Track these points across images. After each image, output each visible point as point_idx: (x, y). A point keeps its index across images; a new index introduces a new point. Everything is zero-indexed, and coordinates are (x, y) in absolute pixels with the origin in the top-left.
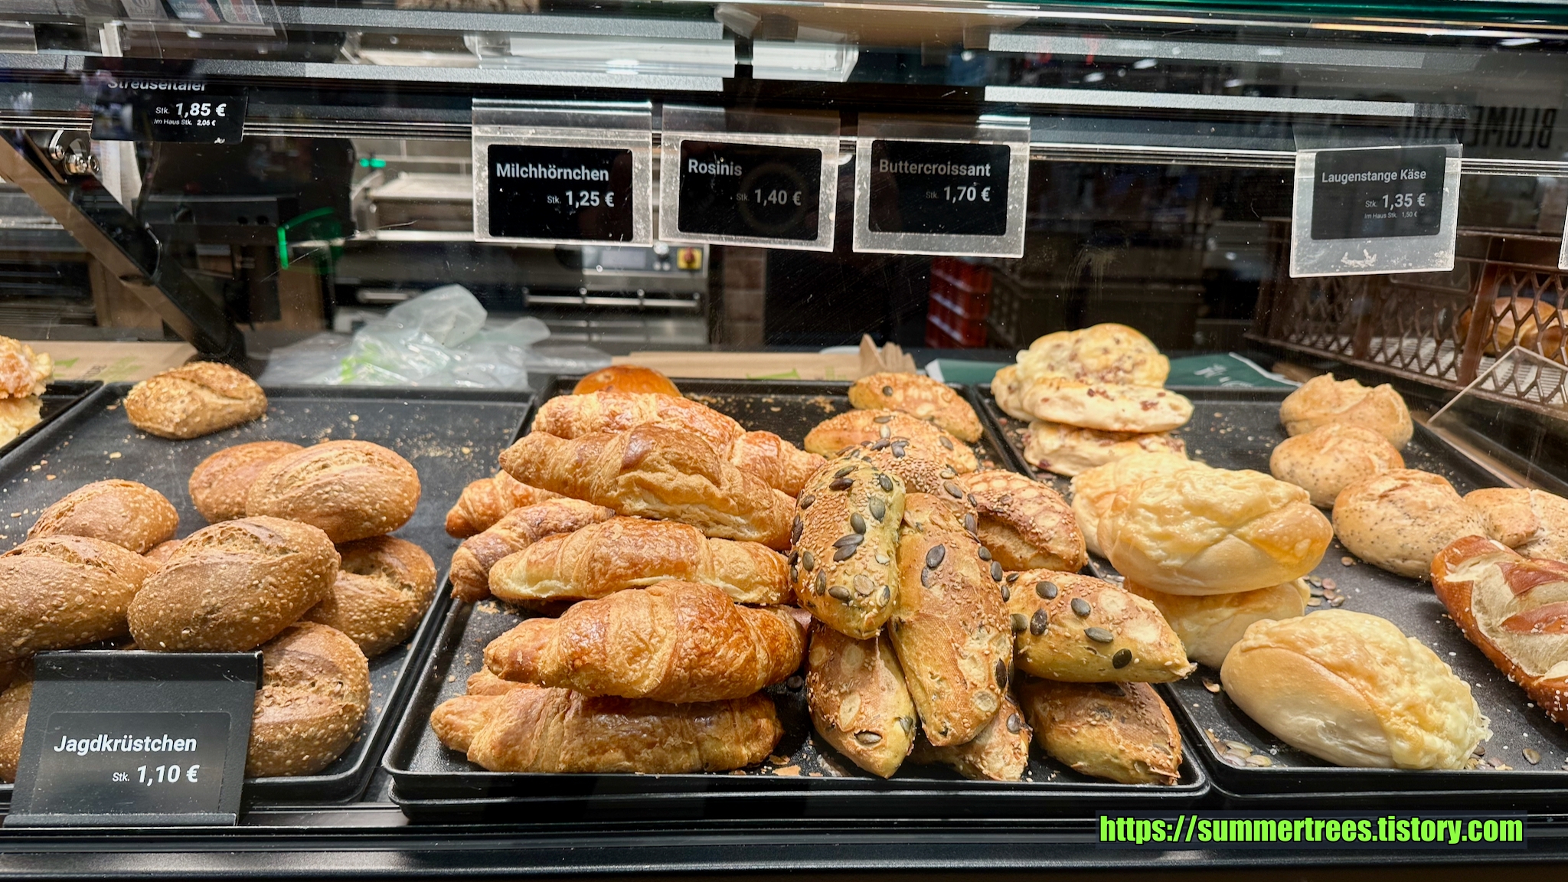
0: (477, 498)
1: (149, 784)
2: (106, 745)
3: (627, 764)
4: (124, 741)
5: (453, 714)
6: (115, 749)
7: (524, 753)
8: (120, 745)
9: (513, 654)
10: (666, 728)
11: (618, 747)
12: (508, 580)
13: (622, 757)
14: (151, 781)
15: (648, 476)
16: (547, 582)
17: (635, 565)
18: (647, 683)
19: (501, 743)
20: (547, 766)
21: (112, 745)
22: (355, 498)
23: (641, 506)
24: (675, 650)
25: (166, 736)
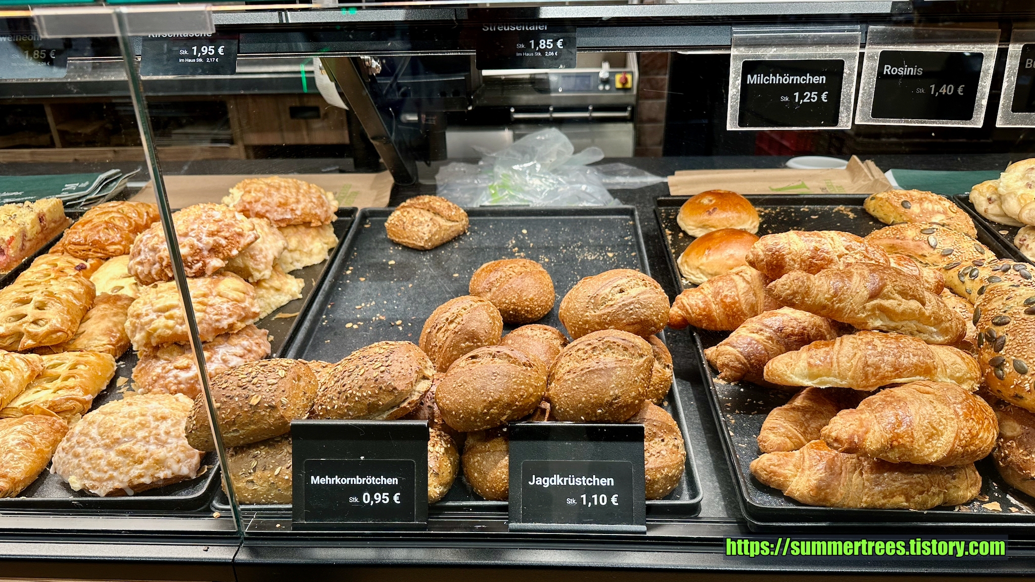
0: (693, 303)
1: (589, 506)
2: (559, 481)
3: (906, 504)
4: (570, 479)
5: (775, 466)
6: (565, 484)
7: (833, 495)
8: (567, 481)
9: (851, 437)
10: (931, 482)
11: (902, 494)
12: (791, 375)
13: (904, 500)
14: (590, 504)
15: (886, 303)
16: (825, 378)
17: (897, 370)
18: (935, 455)
19: (817, 487)
20: (852, 504)
21: (563, 481)
22: (648, 312)
23: (878, 323)
24: (957, 435)
25: (594, 476)
